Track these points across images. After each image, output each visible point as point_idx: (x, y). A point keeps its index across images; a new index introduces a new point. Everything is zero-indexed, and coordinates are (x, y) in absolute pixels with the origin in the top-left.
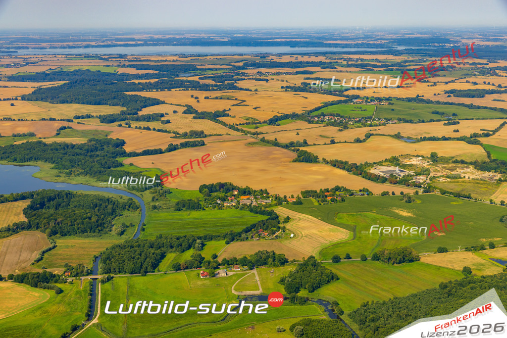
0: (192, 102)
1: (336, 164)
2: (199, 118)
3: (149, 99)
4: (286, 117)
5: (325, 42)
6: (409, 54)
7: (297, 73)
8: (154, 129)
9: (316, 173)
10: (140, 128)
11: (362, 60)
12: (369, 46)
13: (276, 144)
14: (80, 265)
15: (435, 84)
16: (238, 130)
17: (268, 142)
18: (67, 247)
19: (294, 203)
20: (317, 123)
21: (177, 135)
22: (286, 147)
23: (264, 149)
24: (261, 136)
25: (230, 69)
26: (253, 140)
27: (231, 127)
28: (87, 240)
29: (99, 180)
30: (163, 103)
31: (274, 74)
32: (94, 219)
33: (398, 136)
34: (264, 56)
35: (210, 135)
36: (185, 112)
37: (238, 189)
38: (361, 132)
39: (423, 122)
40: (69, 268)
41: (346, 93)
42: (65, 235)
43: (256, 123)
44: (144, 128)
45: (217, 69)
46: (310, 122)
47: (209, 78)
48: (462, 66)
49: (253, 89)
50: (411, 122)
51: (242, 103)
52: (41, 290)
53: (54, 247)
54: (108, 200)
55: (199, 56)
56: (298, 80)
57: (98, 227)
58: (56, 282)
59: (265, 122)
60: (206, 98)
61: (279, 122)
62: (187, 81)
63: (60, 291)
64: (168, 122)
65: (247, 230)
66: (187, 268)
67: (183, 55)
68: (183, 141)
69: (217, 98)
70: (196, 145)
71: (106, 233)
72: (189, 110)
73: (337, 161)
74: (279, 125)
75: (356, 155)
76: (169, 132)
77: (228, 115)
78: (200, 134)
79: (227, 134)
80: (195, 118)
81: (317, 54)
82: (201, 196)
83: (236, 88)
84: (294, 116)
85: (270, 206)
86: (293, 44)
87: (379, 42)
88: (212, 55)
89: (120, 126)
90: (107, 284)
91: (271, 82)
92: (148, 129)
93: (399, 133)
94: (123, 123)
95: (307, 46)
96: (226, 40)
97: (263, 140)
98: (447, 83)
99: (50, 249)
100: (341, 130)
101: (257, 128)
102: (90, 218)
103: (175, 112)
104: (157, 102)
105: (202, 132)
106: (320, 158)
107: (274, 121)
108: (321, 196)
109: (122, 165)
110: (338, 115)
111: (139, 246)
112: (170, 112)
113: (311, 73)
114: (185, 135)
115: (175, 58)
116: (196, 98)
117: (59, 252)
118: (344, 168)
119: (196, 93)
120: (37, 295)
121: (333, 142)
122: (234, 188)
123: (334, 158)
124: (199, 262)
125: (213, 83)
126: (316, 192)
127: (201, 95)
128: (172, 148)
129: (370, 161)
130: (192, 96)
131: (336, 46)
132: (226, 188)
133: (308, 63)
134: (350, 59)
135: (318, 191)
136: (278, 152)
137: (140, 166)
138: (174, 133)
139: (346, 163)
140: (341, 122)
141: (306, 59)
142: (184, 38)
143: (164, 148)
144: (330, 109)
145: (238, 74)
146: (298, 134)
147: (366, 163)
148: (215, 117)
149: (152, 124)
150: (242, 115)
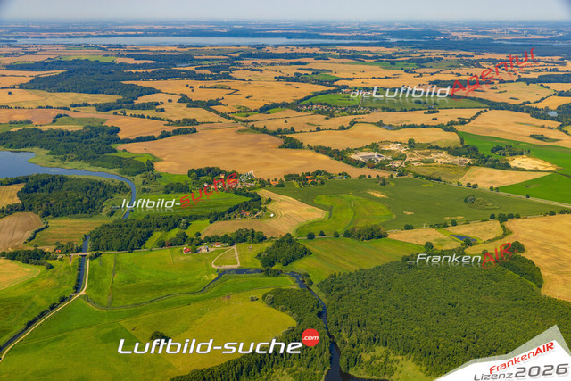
0: (187, 91)
1: (319, 150)
2: (193, 107)
3: (145, 88)
4: (276, 106)
5: (321, 34)
6: (400, 46)
7: (291, 64)
8: (148, 117)
9: (300, 158)
10: (135, 116)
11: (354, 51)
12: (363, 38)
13: (264, 131)
14: (70, 243)
15: (421, 75)
16: (229, 118)
17: (257, 129)
18: (59, 227)
19: (277, 186)
20: (305, 111)
21: (170, 122)
22: (274, 134)
23: (252, 136)
24: (250, 124)
25: (227, 60)
26: (243, 127)
27: (224, 115)
28: (78, 221)
29: (92, 165)
30: (159, 92)
31: (268, 65)
32: (85, 201)
33: (380, 124)
34: (260, 47)
35: (203, 123)
36: (179, 101)
37: (225, 173)
38: (345, 120)
39: (405, 110)
40: (59, 246)
41: (336, 83)
42: (57, 216)
43: (247, 111)
44: (139, 116)
45: (213, 60)
46: (299, 111)
47: (205, 68)
48: (448, 58)
49: (247, 79)
50: (394, 110)
51: (235, 92)
52: (33, 266)
53: (46, 227)
54: (100, 183)
55: (197, 46)
56: (291, 71)
57: (89, 209)
58: (47, 258)
59: (255, 111)
60: (200, 87)
61: (269, 111)
62: (183, 71)
63: (50, 267)
64: (163, 110)
65: (230, 211)
66: (171, 245)
67: (182, 46)
68: (176, 128)
69: (211, 87)
70: (188, 132)
71: (97, 214)
72: (184, 99)
73: (320, 147)
74: (269, 113)
75: (338, 141)
76: (163, 120)
77: (221, 104)
78: (193, 122)
79: (219, 122)
80: (188, 106)
81: (312, 46)
82: (190, 179)
83: (230, 78)
84: (285, 105)
85: (254, 188)
86: (289, 36)
87: (373, 34)
88: (210, 46)
89: (116, 113)
90: (95, 260)
91: (265, 73)
92: (143, 117)
93: (381, 121)
94: (119, 111)
95: (303, 38)
96: (225, 31)
97: (253, 127)
98: (432, 74)
99: (42, 229)
100: (327, 119)
101: (248, 116)
102: (81, 200)
103: (170, 101)
104: (153, 91)
105: (195, 120)
106: (306, 145)
107: (264, 110)
108: (303, 179)
109: (115, 151)
110: (326, 104)
111: (127, 225)
112: (166, 101)
113: (305, 64)
114: (178, 123)
115: (174, 48)
116: (191, 87)
117: (52, 231)
118: (326, 154)
119: (191, 82)
120: (28, 270)
121: (318, 129)
122: (221, 172)
123: (317, 145)
124: (183, 239)
125: (209, 73)
126: (298, 175)
127: (197, 84)
128: (165, 135)
129: (352, 147)
130: (187, 86)
131: (331, 37)
132: (213, 172)
133: (302, 54)
134: (344, 51)
135: (300, 175)
136: (266, 139)
137: (133, 152)
138: (168, 120)
139: (329, 149)
140: (328, 110)
141: (301, 50)
142: (184, 29)
143: (156, 135)
144: (319, 98)
145: (234, 65)
146: (286, 122)
147: (348, 149)
148: (208, 105)
149: (146, 113)
150: (234, 104)
